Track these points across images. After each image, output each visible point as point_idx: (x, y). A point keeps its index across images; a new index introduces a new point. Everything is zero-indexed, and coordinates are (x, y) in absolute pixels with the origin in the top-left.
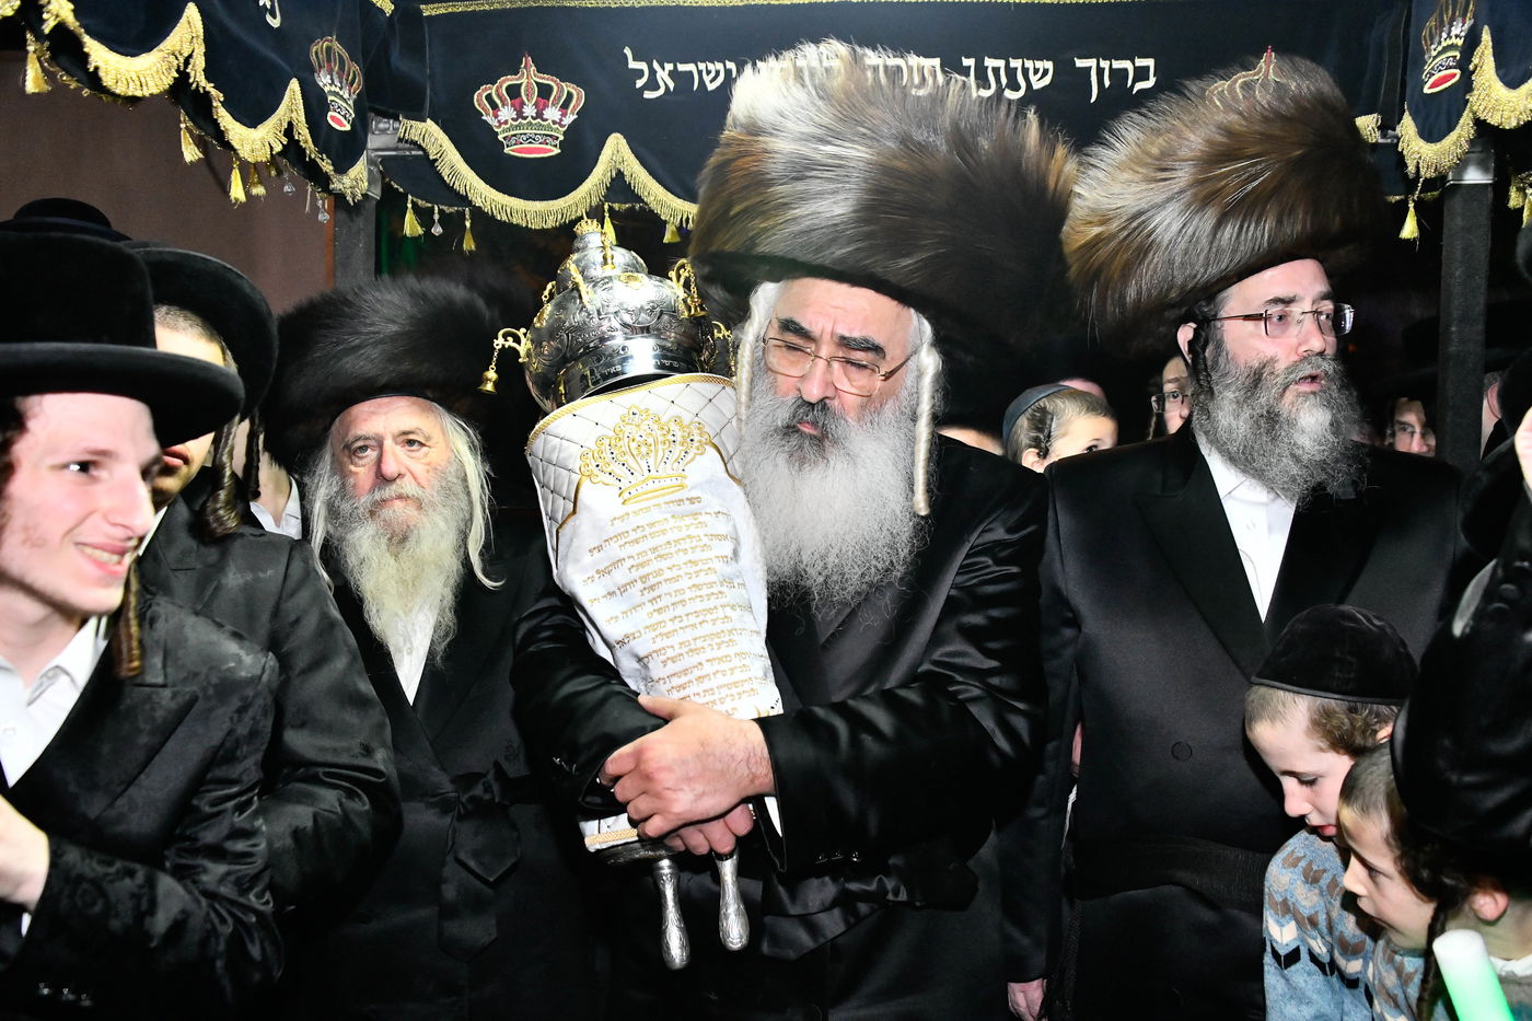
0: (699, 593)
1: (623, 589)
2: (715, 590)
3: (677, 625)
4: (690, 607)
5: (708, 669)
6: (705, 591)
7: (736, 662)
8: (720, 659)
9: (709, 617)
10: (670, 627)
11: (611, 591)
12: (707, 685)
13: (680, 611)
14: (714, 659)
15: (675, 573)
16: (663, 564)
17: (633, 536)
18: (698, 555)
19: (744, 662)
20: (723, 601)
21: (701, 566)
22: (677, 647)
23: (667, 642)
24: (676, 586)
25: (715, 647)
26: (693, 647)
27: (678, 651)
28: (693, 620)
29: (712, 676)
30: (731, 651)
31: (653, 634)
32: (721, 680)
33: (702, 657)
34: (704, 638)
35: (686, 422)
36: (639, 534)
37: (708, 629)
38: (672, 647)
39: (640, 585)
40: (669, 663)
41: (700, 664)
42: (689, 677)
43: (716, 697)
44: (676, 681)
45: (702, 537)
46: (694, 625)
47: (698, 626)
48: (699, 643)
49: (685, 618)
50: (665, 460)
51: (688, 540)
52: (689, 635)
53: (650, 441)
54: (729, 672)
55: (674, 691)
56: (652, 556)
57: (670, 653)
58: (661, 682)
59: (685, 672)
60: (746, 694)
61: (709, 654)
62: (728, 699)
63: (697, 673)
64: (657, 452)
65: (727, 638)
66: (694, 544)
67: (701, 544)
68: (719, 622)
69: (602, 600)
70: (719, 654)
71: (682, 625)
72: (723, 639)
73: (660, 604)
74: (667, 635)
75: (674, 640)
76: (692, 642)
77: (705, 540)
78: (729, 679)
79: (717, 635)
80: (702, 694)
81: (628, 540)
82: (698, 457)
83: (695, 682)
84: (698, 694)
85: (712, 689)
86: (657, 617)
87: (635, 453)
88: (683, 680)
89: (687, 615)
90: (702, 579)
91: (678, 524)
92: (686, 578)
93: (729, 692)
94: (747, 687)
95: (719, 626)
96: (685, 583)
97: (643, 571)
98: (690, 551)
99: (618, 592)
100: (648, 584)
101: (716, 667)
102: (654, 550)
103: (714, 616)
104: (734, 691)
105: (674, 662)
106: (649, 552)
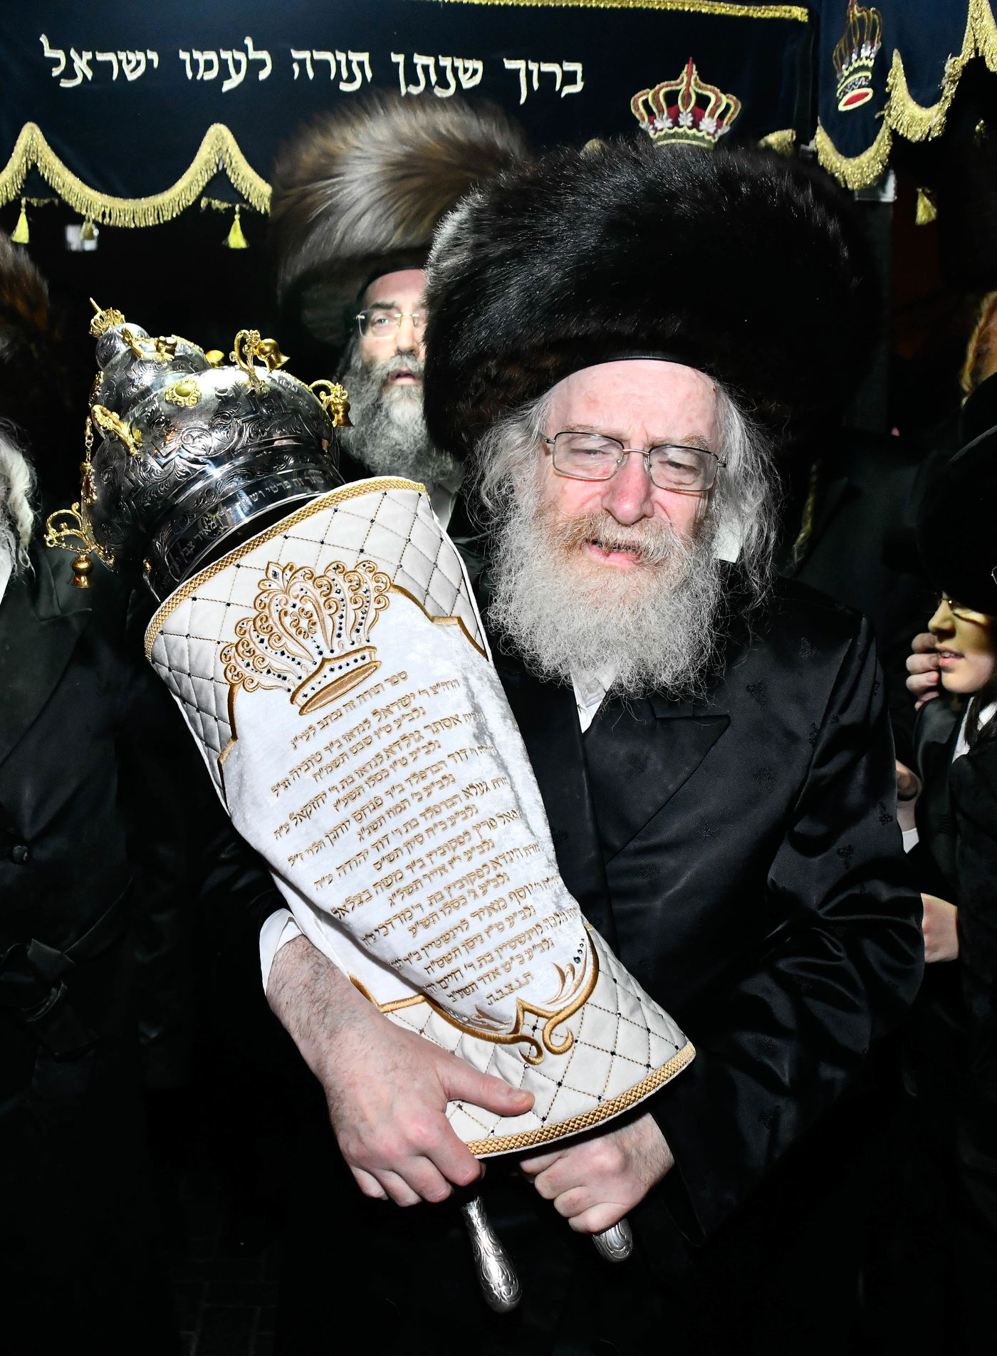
0: (437, 819)
1: (334, 835)
2: (459, 807)
3: (419, 873)
4: (431, 843)
5: (476, 927)
6: (446, 813)
7: (514, 906)
8: (491, 908)
9: (460, 850)
10: (409, 878)
11: (317, 840)
12: (480, 950)
13: (419, 852)
14: (482, 910)
15: (398, 798)
16: (379, 790)
17: (328, 758)
18: (424, 761)
19: (524, 902)
20: (475, 819)
21: (431, 777)
22: (425, 904)
23: (410, 901)
24: (406, 816)
25: (479, 892)
26: (448, 899)
27: (428, 910)
28: (439, 860)
29: (485, 936)
30: (503, 891)
31: (389, 892)
32: (497, 938)
33: (464, 912)
34: (461, 883)
35: (350, 567)
36: (336, 752)
37: (462, 868)
38: (419, 905)
39: (355, 827)
40: (420, 929)
41: (464, 921)
42: (453, 943)
43: (497, 963)
44: (435, 953)
45: (423, 732)
46: (443, 868)
47: (448, 867)
48: (456, 893)
49: (427, 861)
50: (337, 631)
51: (403, 744)
52: (439, 883)
53: (309, 607)
54: (507, 924)
55: (436, 967)
56: (359, 781)
57: (418, 915)
58: (414, 958)
59: (445, 938)
60: (538, 950)
61: (474, 905)
62: (516, 963)
63: (462, 936)
64: (323, 621)
65: (493, 875)
66: (413, 746)
67: (424, 742)
68: (476, 853)
69: (306, 855)
70: (486, 901)
71: (426, 871)
72: (487, 877)
73: (389, 849)
74: (410, 890)
75: (420, 896)
76: (445, 893)
77: (428, 736)
78: (510, 933)
79: (478, 873)
80: (476, 964)
81: (323, 764)
82: (381, 613)
83: (463, 950)
84: (471, 965)
85: (489, 955)
86: (388, 869)
87: (293, 631)
88: (445, 949)
89: (430, 855)
90: (438, 796)
91: (384, 723)
92: (414, 802)
93: (514, 953)
94: (537, 940)
95: (478, 860)
96: (414, 809)
97: (356, 805)
98: (410, 759)
99: (327, 841)
100: (365, 823)
101: (488, 920)
102: (361, 772)
103: (467, 847)
104: (521, 949)
105: (427, 926)
106: (356, 777)
